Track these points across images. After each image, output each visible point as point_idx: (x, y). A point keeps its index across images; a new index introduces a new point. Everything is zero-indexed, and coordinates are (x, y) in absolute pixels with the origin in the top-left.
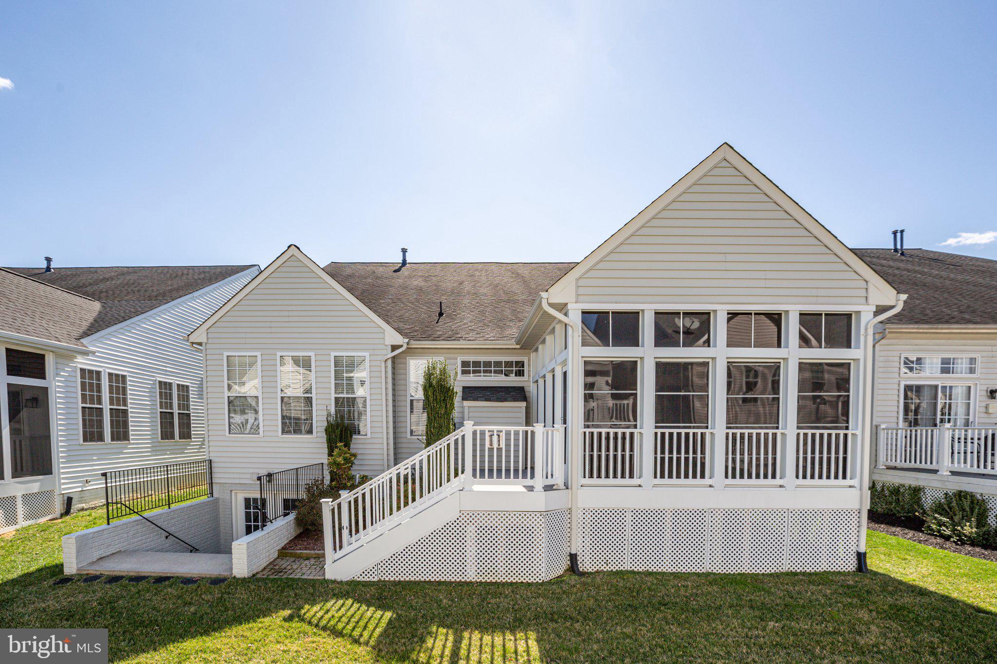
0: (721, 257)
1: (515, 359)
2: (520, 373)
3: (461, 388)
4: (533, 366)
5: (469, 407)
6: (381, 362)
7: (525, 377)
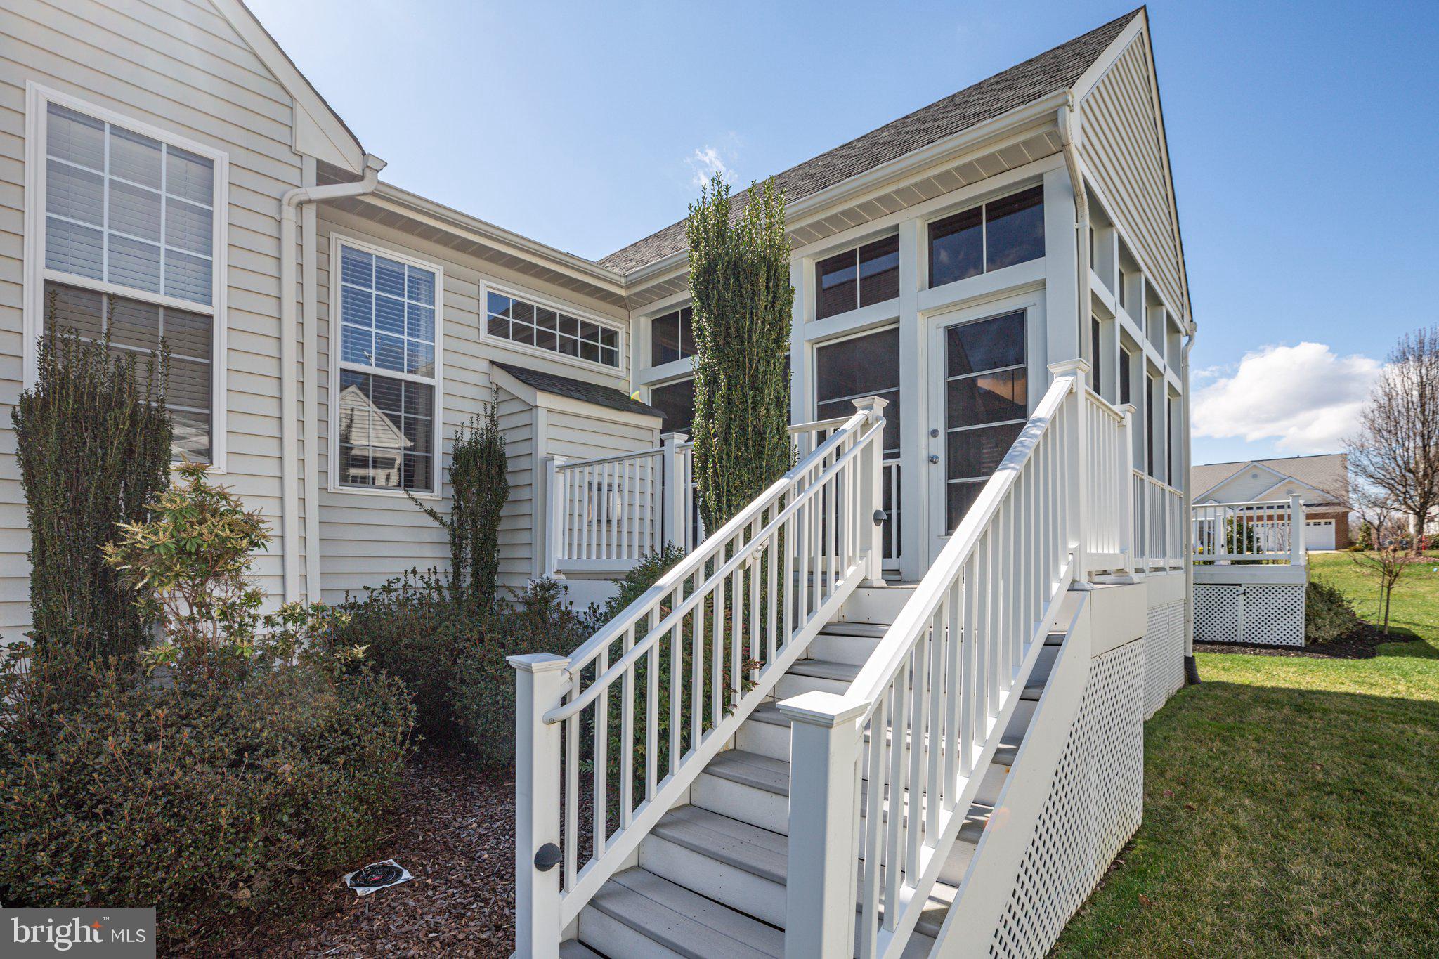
1: (601, 321)
2: (610, 359)
3: (486, 363)
4: (637, 350)
5: (549, 411)
6: (280, 206)
7: (620, 370)
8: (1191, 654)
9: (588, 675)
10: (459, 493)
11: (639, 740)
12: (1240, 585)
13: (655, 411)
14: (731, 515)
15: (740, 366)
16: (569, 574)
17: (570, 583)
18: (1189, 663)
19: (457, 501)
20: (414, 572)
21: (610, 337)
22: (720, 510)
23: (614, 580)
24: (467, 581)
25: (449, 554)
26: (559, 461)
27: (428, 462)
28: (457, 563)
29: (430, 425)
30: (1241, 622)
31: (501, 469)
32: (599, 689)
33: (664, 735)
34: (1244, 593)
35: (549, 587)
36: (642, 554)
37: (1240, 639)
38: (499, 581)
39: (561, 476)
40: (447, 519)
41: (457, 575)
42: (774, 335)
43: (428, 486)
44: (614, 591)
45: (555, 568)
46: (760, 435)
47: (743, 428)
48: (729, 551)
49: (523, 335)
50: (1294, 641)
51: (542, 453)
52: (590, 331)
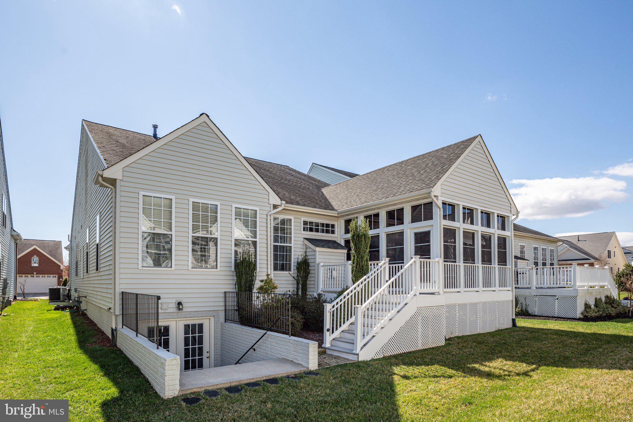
0: (478, 185)
1: (331, 223)
2: (333, 232)
3: (303, 239)
4: (340, 228)
5: (319, 251)
6: (267, 216)
7: (336, 235)
8: (514, 318)
9: (333, 307)
10: (298, 272)
11: (340, 319)
12: (556, 296)
13: (345, 248)
14: (357, 281)
15: (359, 254)
16: (324, 291)
17: (324, 294)
18: (514, 321)
19: (298, 274)
20: (289, 291)
21: (333, 226)
22: (355, 281)
23: (336, 293)
24: (300, 293)
25: (296, 286)
26: (322, 264)
27: (290, 264)
28: (298, 289)
29: (290, 256)
30: (556, 309)
31: (309, 266)
32: (335, 308)
33: (344, 318)
34: (557, 299)
35: (319, 295)
36: (341, 288)
37: (556, 315)
38: (307, 293)
39: (322, 268)
40: (296, 278)
41: (297, 292)
42: (366, 248)
43: (290, 270)
44: (336, 295)
45: (321, 290)
46: (363, 266)
47: (360, 265)
48: (355, 289)
49: (311, 230)
50: (574, 316)
51: (317, 262)
52: (327, 225)
